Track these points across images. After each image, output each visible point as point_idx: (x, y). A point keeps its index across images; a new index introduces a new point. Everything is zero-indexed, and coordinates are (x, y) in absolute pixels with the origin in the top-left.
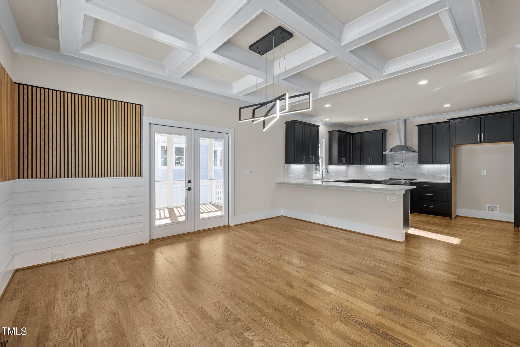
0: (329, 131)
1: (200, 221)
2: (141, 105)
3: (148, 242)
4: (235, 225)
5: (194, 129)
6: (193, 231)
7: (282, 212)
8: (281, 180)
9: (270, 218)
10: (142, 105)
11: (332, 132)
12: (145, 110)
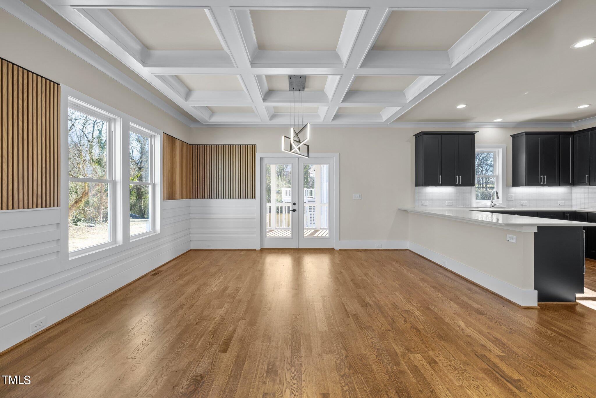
0: (512, 136)
1: (304, 239)
2: (254, 145)
3: (259, 249)
4: (340, 250)
5: (299, 158)
6: (297, 247)
7: (407, 245)
8: (408, 206)
9: (389, 250)
10: (256, 145)
11: (520, 134)
12: (258, 148)
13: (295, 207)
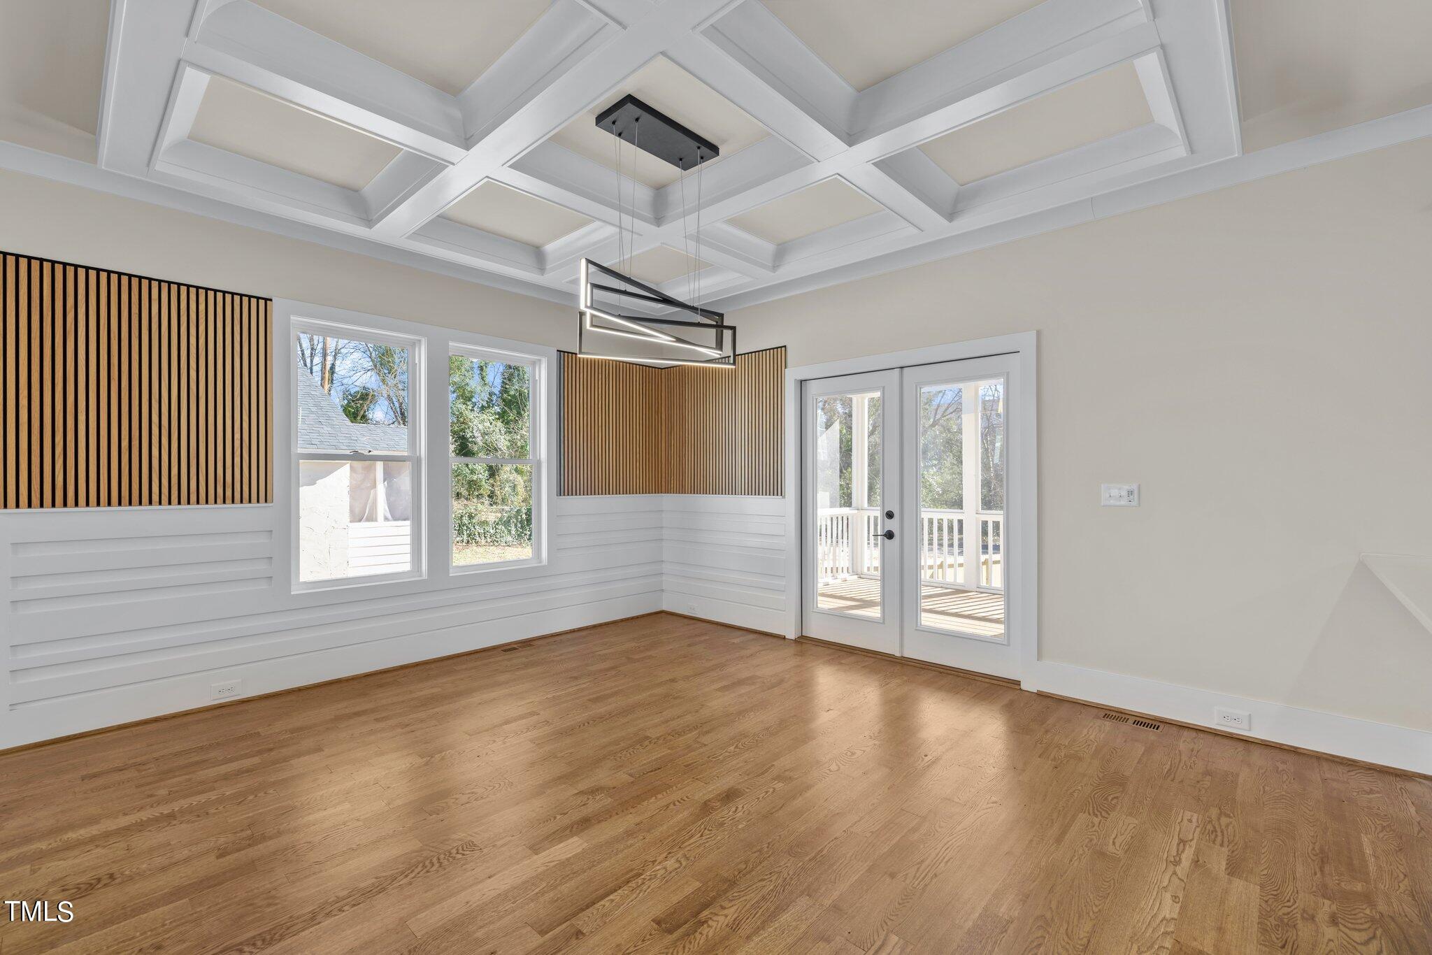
13: (893, 525)
